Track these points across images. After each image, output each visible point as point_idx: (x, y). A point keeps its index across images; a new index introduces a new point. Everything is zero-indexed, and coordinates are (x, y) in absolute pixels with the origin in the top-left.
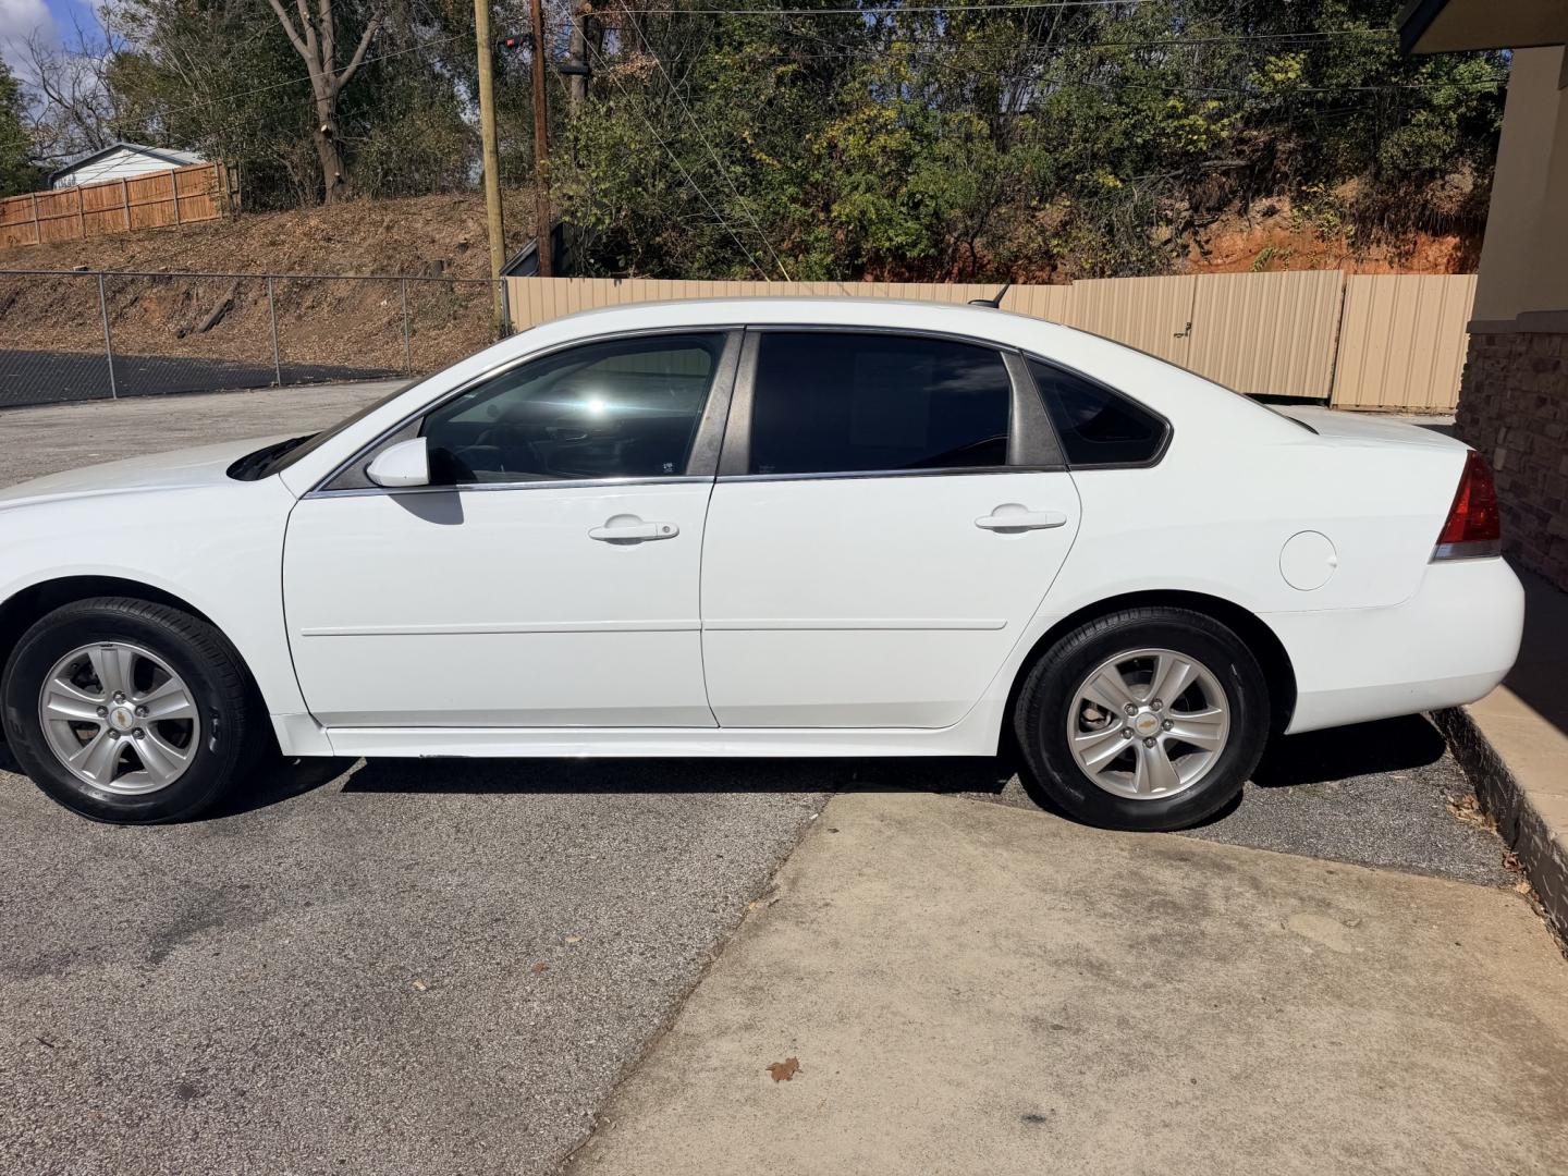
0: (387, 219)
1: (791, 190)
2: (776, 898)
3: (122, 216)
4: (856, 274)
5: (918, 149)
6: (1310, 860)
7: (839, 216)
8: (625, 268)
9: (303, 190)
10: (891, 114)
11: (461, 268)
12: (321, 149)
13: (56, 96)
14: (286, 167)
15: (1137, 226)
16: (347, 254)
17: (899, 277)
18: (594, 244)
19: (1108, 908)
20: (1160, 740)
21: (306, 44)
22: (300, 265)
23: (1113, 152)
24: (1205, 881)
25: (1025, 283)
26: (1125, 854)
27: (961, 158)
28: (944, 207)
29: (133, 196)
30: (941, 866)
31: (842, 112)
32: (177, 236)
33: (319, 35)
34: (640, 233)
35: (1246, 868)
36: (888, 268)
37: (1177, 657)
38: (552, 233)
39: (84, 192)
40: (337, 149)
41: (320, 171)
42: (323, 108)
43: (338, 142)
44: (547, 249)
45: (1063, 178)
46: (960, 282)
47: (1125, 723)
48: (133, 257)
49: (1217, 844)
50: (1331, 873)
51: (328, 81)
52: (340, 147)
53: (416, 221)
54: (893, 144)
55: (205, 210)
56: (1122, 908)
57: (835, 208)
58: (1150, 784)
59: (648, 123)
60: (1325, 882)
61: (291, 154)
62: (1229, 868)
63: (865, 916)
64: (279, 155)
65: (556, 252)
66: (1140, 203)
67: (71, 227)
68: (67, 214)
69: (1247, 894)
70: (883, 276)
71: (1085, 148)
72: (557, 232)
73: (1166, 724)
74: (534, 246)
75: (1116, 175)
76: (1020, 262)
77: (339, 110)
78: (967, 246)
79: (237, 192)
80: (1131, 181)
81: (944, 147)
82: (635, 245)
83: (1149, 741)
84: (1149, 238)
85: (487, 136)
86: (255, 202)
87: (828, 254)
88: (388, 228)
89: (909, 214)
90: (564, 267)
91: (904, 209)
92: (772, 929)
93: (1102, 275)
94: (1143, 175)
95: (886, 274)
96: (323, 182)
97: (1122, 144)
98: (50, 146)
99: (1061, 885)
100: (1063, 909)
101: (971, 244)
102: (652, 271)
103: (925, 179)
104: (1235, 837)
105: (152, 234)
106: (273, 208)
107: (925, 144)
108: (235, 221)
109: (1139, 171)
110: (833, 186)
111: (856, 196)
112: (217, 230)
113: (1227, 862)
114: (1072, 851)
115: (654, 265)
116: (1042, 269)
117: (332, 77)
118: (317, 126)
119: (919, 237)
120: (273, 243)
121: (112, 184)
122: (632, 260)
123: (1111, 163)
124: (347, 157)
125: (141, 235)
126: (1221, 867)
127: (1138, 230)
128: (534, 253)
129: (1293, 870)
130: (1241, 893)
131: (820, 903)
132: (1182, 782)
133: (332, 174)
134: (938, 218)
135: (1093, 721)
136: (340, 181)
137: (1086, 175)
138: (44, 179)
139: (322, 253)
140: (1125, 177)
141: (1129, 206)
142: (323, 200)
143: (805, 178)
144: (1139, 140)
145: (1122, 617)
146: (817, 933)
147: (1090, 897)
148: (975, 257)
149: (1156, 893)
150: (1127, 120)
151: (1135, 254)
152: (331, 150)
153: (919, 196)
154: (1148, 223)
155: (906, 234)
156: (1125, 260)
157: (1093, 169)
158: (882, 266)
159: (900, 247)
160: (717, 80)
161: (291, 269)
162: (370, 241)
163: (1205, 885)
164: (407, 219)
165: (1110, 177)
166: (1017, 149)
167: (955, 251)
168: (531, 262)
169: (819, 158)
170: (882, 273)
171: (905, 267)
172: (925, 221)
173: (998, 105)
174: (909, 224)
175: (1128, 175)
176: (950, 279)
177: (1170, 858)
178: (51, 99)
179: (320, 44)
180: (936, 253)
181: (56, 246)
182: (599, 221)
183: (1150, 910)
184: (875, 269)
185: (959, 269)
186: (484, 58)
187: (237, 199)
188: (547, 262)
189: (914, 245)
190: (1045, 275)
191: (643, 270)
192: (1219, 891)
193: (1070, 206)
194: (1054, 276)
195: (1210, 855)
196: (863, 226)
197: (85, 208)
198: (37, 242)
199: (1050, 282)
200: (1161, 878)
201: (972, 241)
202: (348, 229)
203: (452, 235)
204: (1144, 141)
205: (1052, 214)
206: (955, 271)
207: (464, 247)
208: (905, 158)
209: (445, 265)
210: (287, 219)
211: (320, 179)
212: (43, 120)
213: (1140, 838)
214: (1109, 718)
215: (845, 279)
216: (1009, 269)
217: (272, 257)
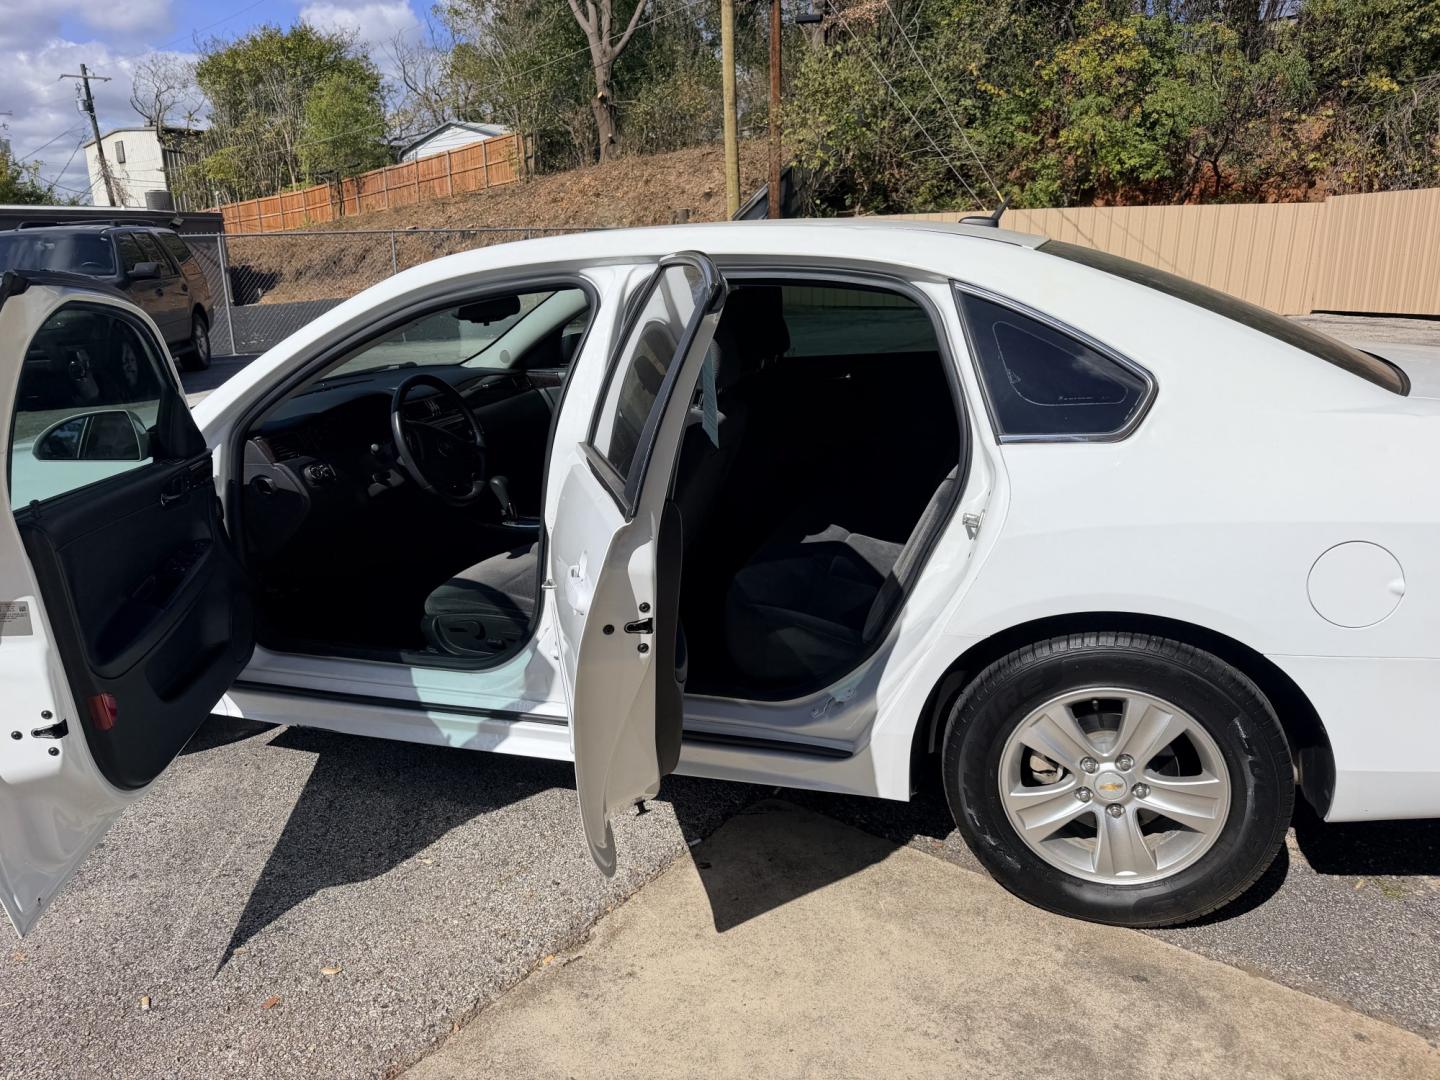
0: (646, 174)
1: (1019, 119)
2: (581, 953)
3: (447, 182)
4: (1085, 198)
5: (1158, 66)
6: (1337, 1010)
7: (1067, 142)
8: (852, 206)
9: (583, 152)
10: (1130, 32)
11: (705, 216)
12: (597, 113)
13: (413, 86)
14: (569, 133)
15: (1415, 133)
16: (611, 207)
17: (1131, 200)
18: (821, 185)
19: (988, 1041)
20: (1130, 809)
21: (588, 21)
22: (574, 219)
23: (1390, 51)
24: (1153, 1020)
25: (1276, 202)
26: (1060, 956)
27: (1205, 71)
28: (1182, 124)
29: (454, 163)
30: (803, 939)
31: (1078, 35)
32: (484, 197)
33: (599, 12)
34: (867, 172)
35: (1227, 1008)
36: (1121, 192)
37: (1155, 703)
38: (782, 179)
39: (420, 164)
40: (611, 113)
41: (596, 133)
42: (601, 76)
43: (611, 106)
44: (777, 193)
45: (1326, 85)
46: (1201, 203)
47: (1080, 780)
48: (450, 217)
49: (1201, 959)
50: (1360, 1037)
51: (604, 52)
52: (613, 110)
53: (670, 174)
54: (1128, 63)
55: (507, 175)
56: (1009, 1047)
57: (1063, 133)
58: (1112, 865)
59: (874, 64)
60: (1344, 1052)
61: (572, 120)
62: (1201, 1004)
63: (665, 1000)
64: (564, 122)
65: (786, 196)
66: (1422, 107)
67: (410, 194)
68: (408, 183)
69: (1206, 1055)
70: (1115, 200)
71: (1356, 50)
72: (787, 176)
73: (1139, 788)
74: (765, 191)
75: (1393, 77)
76: (1272, 180)
77: (613, 75)
78: (1210, 165)
79: (531, 157)
80: (1412, 82)
81: (1186, 62)
82: (861, 184)
83: (1115, 807)
84: (1432, 146)
85: (728, 89)
86: (544, 165)
87: (1054, 180)
88: (647, 182)
89: (1145, 135)
90: (793, 209)
91: (1140, 131)
92: (547, 998)
93: (1370, 189)
94: (1426, 74)
95: (1118, 198)
96: (598, 144)
97: (1403, 41)
98: (407, 128)
99: (944, 993)
100: (926, 1034)
101: (1214, 163)
102: (876, 208)
103: (1164, 97)
104: (1238, 951)
105: (467, 196)
106: (559, 170)
107: (1167, 60)
108: (528, 182)
109: (1422, 71)
110: (1064, 112)
111: (1086, 119)
112: (513, 191)
113: (1202, 992)
114: (989, 942)
115: (879, 202)
116: (1298, 186)
117: (609, 48)
118: (596, 92)
119: (1155, 159)
120: (555, 201)
121: (439, 156)
122: (858, 198)
123: (1388, 64)
124: (618, 119)
125: (458, 198)
126: (1189, 1000)
127: (1418, 137)
128: (765, 197)
129: (1300, 1024)
130: (1198, 1051)
131: (624, 972)
132: (1158, 868)
133: (605, 135)
134: (1178, 138)
135: (1041, 772)
136: (612, 141)
137: (1355, 79)
138: (396, 155)
139: (592, 208)
140: (1404, 79)
141: (1408, 110)
142: (598, 159)
143: (1035, 105)
144: (1425, 36)
145: (1072, 642)
146: (593, 1014)
147: (973, 1019)
148: (1219, 176)
149: (1071, 1028)
150: (1411, 14)
151: (1412, 162)
152: (605, 114)
153: (1155, 116)
154: (1430, 129)
155: (1140, 155)
156: (1398, 173)
157: (1364, 72)
158: (1114, 190)
159: (1133, 169)
160: (950, 15)
161: (567, 222)
162: (631, 195)
163: (1150, 1027)
164: (662, 173)
165: (1384, 79)
166: (1269, 56)
167: (1197, 170)
168: (760, 208)
169: (1050, 84)
170: (1114, 197)
171: (1139, 189)
172: (1163, 141)
173: (1257, 13)
174: (1145, 145)
175: (1408, 77)
176: (1190, 201)
177: (1121, 973)
178: (409, 89)
179: (599, 20)
180: (1172, 175)
181: (397, 211)
182: (825, 163)
183: (1047, 1056)
184: (1106, 193)
185: (1201, 190)
186: (726, 16)
187: (532, 162)
188: (776, 206)
189: (1149, 166)
190: (1300, 193)
191: (867, 207)
192: (1166, 1038)
193: (1334, 116)
194: (1311, 193)
195: (1184, 977)
196: (1093, 150)
197: (421, 179)
198: (386, 208)
199: (1306, 199)
200: (1090, 1003)
201: (1216, 160)
202: (615, 184)
203: (701, 185)
204: (1432, 34)
205: (1313, 127)
206: (1196, 192)
207: (708, 195)
208: (1143, 77)
209: (691, 214)
210: (565, 178)
211: (596, 141)
212: (402, 107)
213: (1093, 933)
214: (1060, 772)
215: (1072, 204)
216: (1257, 187)
217: (552, 213)
